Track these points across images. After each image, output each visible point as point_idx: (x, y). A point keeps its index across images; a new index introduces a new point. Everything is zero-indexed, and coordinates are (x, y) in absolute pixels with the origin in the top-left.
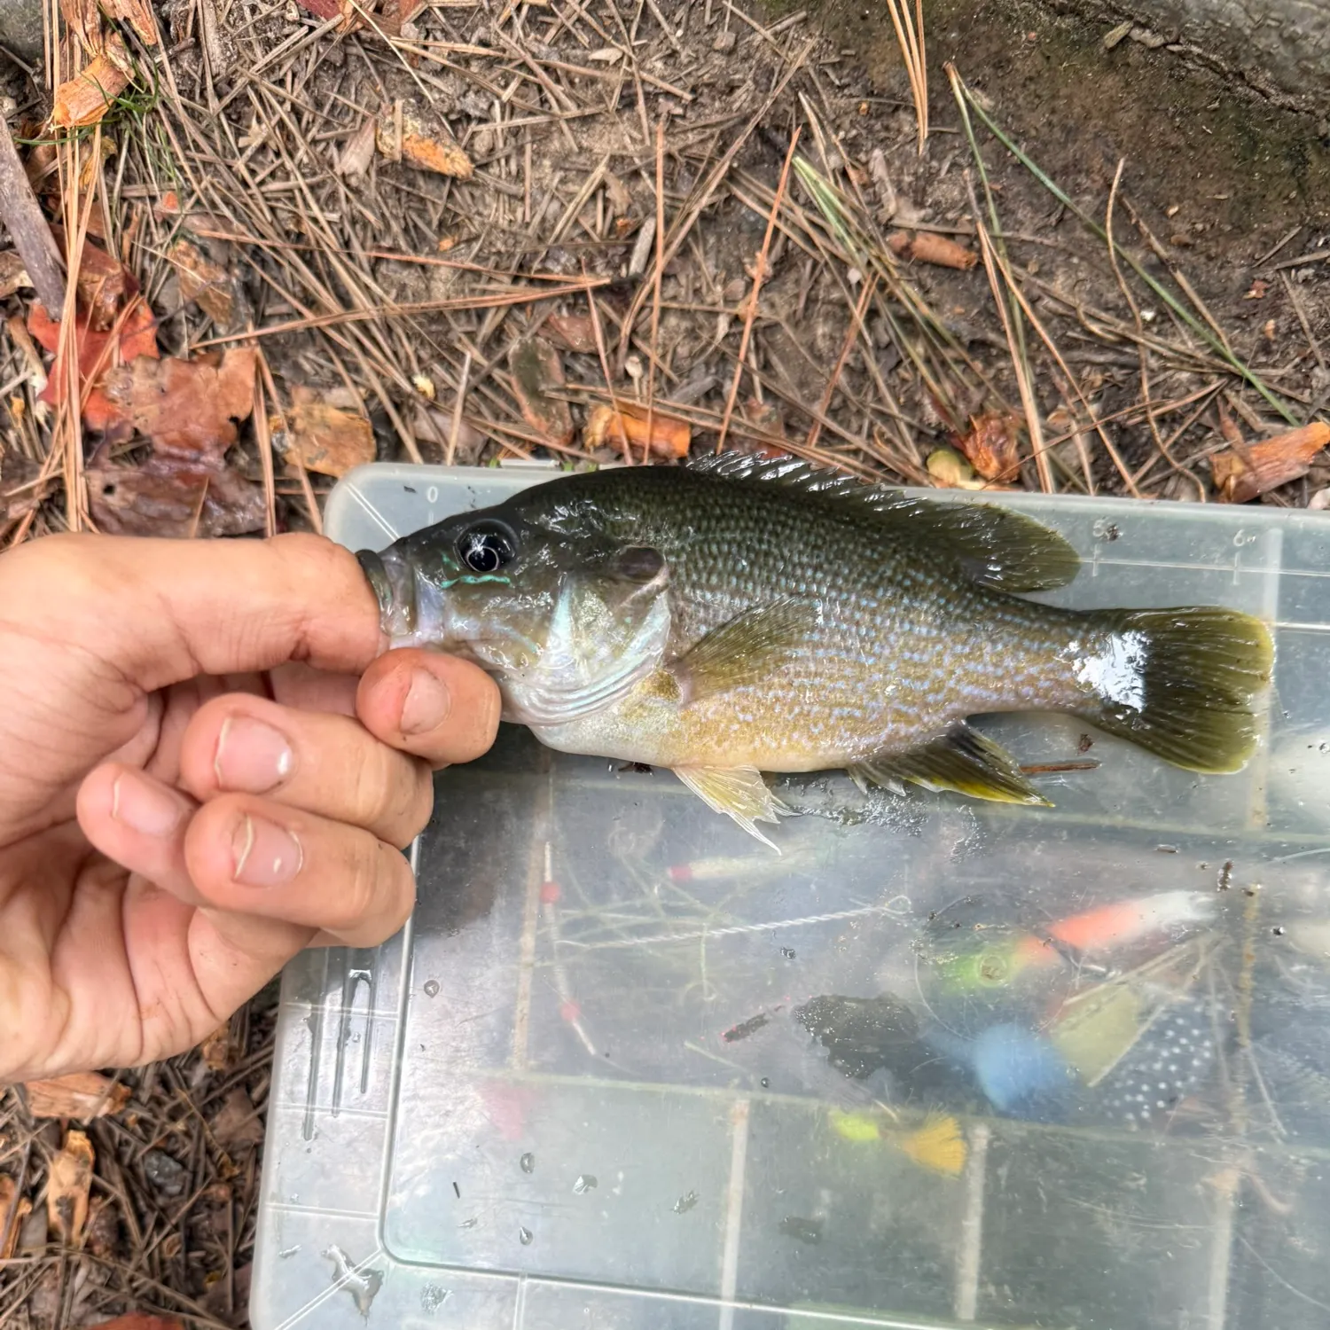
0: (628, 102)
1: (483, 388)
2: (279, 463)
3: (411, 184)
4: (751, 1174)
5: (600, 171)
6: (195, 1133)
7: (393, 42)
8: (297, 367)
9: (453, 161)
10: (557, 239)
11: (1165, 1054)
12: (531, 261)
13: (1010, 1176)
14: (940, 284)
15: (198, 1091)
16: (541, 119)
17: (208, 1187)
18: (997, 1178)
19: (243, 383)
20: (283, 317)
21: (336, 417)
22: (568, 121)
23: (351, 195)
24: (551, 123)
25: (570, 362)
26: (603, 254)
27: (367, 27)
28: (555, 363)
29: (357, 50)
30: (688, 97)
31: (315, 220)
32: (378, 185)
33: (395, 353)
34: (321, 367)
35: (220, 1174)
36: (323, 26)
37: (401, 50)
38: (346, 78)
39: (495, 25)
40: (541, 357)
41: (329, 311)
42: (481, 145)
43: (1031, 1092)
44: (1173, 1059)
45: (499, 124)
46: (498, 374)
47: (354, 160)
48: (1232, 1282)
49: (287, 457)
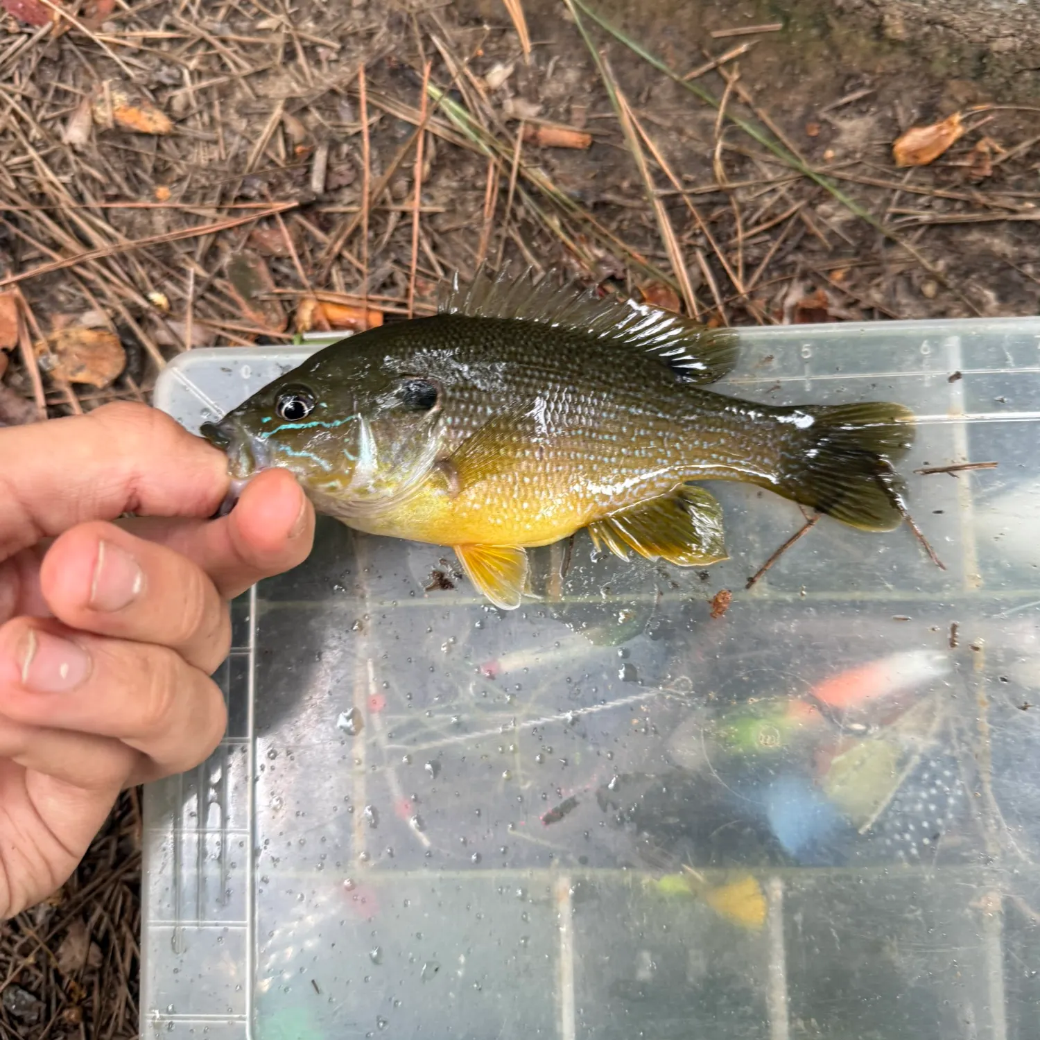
0: (290, 55)
1: (208, 296)
2: (47, 381)
3: (127, 142)
4: (578, 947)
5: (278, 112)
6: (43, 965)
7: (97, 37)
8: (53, 300)
9: (155, 122)
10: (250, 170)
11: (924, 795)
12: (231, 190)
13: (805, 920)
14: (562, 164)
15: (42, 927)
16: (223, 79)
17: (61, 1013)
18: (795, 925)
19: (7, 320)
20: (35, 261)
21: (89, 336)
22: (246, 77)
23: (78, 159)
24: (232, 81)
25: (276, 265)
26: (289, 176)
27: (74, 28)
28: (263, 269)
29: (69, 45)
30: (337, 46)
31: (52, 183)
32: (99, 148)
33: (131, 278)
34: (74, 296)
35: (69, 999)
36: (40, 33)
37: (104, 42)
38: (64, 68)
39: (177, 13)
40: (251, 265)
41: (73, 253)
42: (177, 105)
43: (814, 842)
44: (932, 799)
45: (190, 87)
46: (218, 283)
47: (76, 133)
48: (1009, 993)
49: (53, 373)
